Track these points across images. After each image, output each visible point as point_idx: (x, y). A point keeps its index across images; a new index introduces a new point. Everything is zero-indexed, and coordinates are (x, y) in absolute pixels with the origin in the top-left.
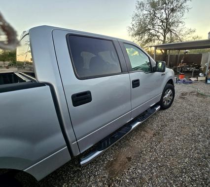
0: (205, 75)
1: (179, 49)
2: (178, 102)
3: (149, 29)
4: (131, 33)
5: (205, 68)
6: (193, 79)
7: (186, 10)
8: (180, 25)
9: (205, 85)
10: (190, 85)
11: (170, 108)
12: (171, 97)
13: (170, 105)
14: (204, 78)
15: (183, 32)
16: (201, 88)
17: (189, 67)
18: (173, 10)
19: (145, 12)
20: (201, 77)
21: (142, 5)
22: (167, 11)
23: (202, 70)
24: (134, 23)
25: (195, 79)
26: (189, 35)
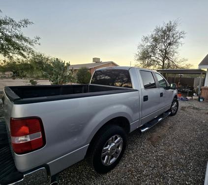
0: (198, 95)
1: (175, 74)
2: (180, 112)
3: (151, 56)
4: (136, 59)
5: (197, 90)
6: (189, 98)
7: (180, 45)
8: (176, 54)
9: (199, 102)
10: (186, 102)
11: (176, 115)
12: (176, 108)
13: (175, 114)
14: (198, 98)
15: (178, 60)
16: (196, 104)
17: (185, 88)
18: (170, 44)
19: (149, 44)
20: (195, 97)
21: (146, 39)
22: (165, 44)
23: (196, 91)
24: (139, 50)
25: (191, 98)
26: (183, 63)
